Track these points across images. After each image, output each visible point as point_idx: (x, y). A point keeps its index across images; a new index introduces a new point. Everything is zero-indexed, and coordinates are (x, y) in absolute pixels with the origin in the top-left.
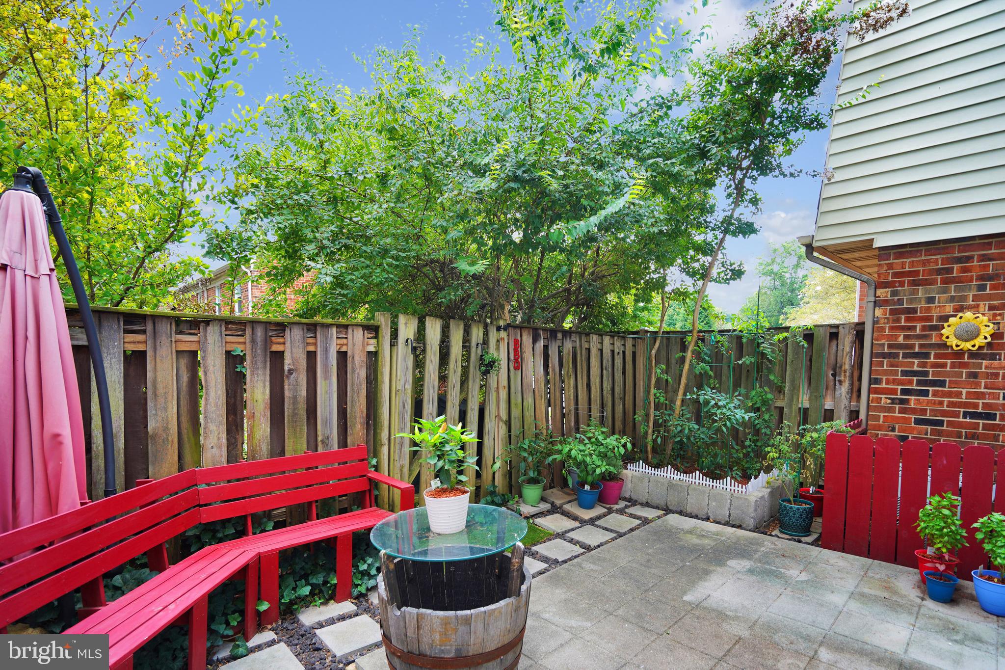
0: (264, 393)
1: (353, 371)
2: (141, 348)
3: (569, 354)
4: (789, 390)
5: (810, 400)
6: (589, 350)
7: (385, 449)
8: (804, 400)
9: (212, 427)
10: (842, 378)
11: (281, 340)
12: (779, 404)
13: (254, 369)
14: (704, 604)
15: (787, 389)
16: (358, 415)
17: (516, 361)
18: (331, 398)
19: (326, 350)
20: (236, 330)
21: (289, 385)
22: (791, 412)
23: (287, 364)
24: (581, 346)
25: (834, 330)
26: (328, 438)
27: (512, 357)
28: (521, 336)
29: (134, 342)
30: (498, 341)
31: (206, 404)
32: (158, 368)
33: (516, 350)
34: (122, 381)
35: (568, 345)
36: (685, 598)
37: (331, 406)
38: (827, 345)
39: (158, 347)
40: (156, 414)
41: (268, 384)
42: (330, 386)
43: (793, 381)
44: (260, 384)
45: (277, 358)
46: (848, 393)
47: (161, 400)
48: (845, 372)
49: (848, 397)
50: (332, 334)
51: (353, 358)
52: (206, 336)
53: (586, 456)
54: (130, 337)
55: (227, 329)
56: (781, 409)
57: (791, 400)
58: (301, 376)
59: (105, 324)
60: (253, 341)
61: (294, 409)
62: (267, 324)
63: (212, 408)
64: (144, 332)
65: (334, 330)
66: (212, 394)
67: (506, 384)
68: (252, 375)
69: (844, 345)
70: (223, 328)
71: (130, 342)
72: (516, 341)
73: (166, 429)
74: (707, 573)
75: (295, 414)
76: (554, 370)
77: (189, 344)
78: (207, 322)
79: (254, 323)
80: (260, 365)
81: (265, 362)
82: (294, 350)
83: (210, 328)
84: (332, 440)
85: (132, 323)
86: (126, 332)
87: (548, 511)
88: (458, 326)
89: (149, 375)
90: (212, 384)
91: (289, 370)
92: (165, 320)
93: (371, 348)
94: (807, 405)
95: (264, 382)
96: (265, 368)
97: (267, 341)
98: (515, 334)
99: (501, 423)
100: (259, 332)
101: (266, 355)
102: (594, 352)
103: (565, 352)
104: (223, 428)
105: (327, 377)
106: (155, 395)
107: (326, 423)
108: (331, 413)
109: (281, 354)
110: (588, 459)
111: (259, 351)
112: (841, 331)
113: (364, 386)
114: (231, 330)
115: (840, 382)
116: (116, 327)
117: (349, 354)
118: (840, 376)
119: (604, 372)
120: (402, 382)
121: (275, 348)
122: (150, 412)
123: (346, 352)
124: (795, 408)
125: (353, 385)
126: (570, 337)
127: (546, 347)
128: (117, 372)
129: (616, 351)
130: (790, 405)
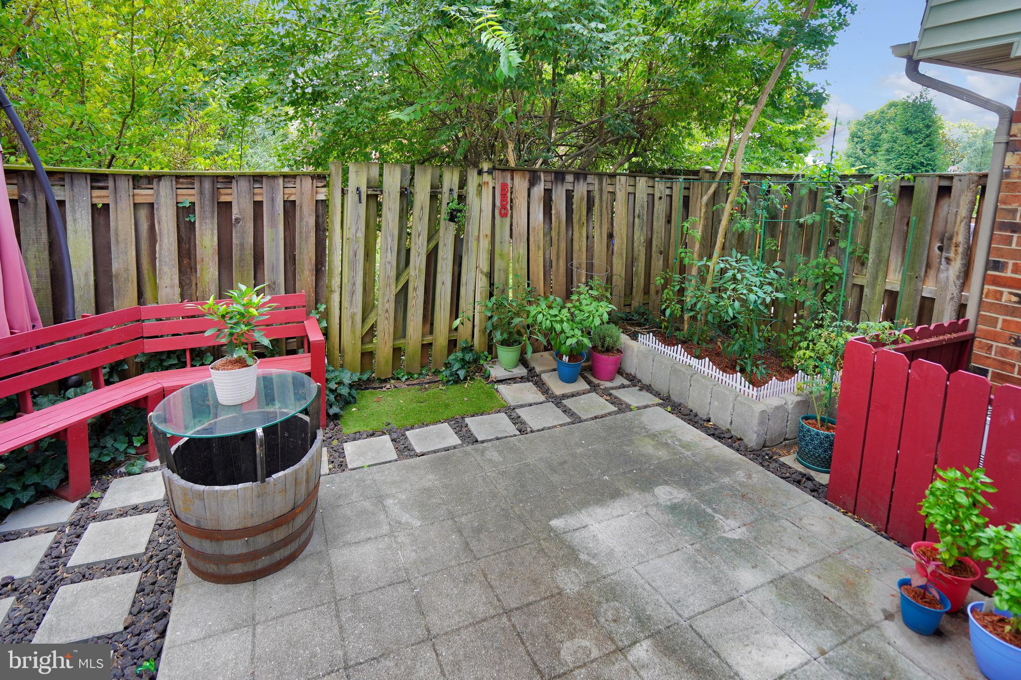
0: (212, 240)
1: (301, 219)
2: (106, 201)
3: (582, 199)
4: (873, 263)
5: (903, 281)
6: (613, 193)
7: (336, 297)
8: (894, 281)
9: (166, 269)
10: (952, 255)
11: (228, 191)
12: (859, 281)
13: (203, 218)
14: (568, 537)
15: (870, 261)
16: (307, 261)
17: (503, 207)
18: (277, 246)
19: (273, 200)
20: (187, 183)
21: (236, 232)
22: (873, 294)
23: (235, 213)
24: (601, 190)
25: (945, 183)
26: (274, 283)
27: (498, 203)
28: (512, 179)
29: (100, 197)
30: (480, 185)
31: (160, 250)
32: (119, 219)
33: (503, 196)
34: (91, 229)
35: (581, 190)
36: (554, 523)
37: (277, 252)
38: (933, 204)
39: (118, 201)
40: (118, 257)
41: (216, 232)
42: (277, 233)
43: (879, 252)
44: (208, 232)
45: (225, 207)
46: (958, 277)
47: (122, 245)
48: (957, 246)
49: (958, 283)
50: (279, 185)
51: (301, 207)
52: (158, 190)
53: (556, 321)
54: (96, 193)
55: (177, 183)
56: (862, 287)
57: (875, 278)
58: (248, 225)
59: (76, 182)
60: (201, 193)
61: (241, 255)
62: (215, 178)
63: (165, 253)
64: (106, 188)
65: (281, 180)
66: (165, 240)
67: (489, 232)
68: (201, 224)
69: (958, 206)
70: (174, 183)
71: (97, 197)
72: (504, 187)
73: (127, 270)
74: (616, 494)
75: (242, 260)
76: (558, 217)
77: (145, 197)
78: (159, 177)
79: (201, 177)
80: (208, 214)
81: (213, 212)
82: (241, 200)
83: (162, 183)
84: (279, 284)
85: (98, 181)
86: (92, 188)
87: (522, 378)
88: (425, 171)
89: (112, 224)
90: (165, 232)
91: (236, 219)
92: (123, 177)
93: (321, 197)
94: (897, 288)
95: (212, 230)
96: (213, 217)
97: (215, 192)
98: (504, 178)
99: (480, 275)
100: (207, 185)
101: (213, 206)
102: (621, 196)
103: (576, 196)
104: (176, 270)
105: (273, 224)
106: (117, 241)
107: (273, 269)
108: (277, 259)
109: (229, 204)
110: (558, 327)
111: (207, 203)
112: (956, 185)
113: (313, 234)
114: (182, 183)
115: (948, 260)
116: (84, 184)
117: (297, 203)
118: (948, 251)
119: (636, 220)
120: (353, 230)
121: (223, 199)
122: (114, 255)
123: (294, 202)
124: (879, 291)
125: (301, 232)
126: (585, 179)
127: (548, 192)
128: (86, 222)
129: (657, 196)
130: (873, 286)
